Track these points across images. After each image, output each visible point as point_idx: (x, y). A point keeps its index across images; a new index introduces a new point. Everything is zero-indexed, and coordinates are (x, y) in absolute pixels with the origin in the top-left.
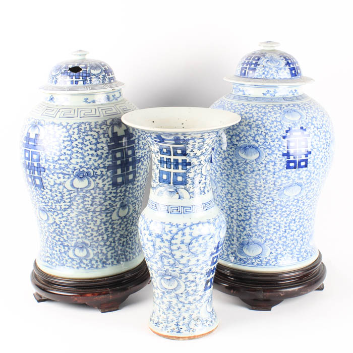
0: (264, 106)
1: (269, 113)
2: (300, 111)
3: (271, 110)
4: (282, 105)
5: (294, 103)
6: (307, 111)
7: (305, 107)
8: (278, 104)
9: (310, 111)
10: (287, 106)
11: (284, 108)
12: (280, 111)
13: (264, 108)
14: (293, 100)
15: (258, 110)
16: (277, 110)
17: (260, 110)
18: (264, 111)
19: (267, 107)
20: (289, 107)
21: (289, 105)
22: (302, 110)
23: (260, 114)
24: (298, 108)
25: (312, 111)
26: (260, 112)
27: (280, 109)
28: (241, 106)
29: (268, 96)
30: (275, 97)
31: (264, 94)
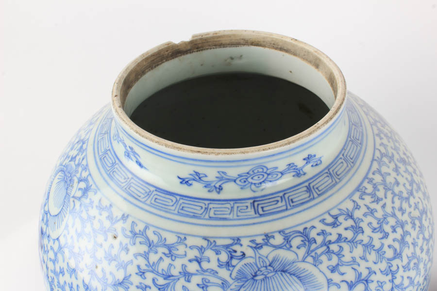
0: (171, 239)
1: (182, 281)
2: (307, 267)
3: (193, 267)
4: (237, 240)
5: (293, 221)
6: (335, 260)
7: (333, 233)
8: (223, 233)
9: (347, 257)
10: (257, 247)
11: (244, 254)
12: (224, 273)
13: (171, 253)
14: (292, 204)
15: (146, 256)
16: (213, 265)
17: (153, 258)
18: (164, 265)
19: (181, 249)
20: (265, 251)
21: (268, 237)
22: (316, 262)
23: (150, 276)
24: (302, 252)
25: (359, 251)
26: (152, 268)
27: (228, 265)
28: (105, 214)
29: (197, 190)
30: (222, 196)
31: (184, 181)
